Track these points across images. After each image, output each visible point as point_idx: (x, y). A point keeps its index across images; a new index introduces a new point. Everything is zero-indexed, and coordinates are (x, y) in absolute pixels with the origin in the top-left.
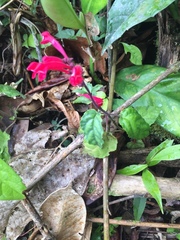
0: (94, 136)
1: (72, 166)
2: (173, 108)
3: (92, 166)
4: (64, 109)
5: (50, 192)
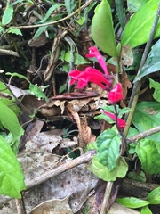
0: (107, 156)
1: (74, 180)
4: (79, 122)
5: (45, 199)
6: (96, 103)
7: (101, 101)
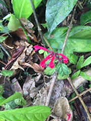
1: (56, 88)
2: (75, 42)
3: (63, 83)
4: (30, 66)
6: (28, 51)
7: (29, 49)
